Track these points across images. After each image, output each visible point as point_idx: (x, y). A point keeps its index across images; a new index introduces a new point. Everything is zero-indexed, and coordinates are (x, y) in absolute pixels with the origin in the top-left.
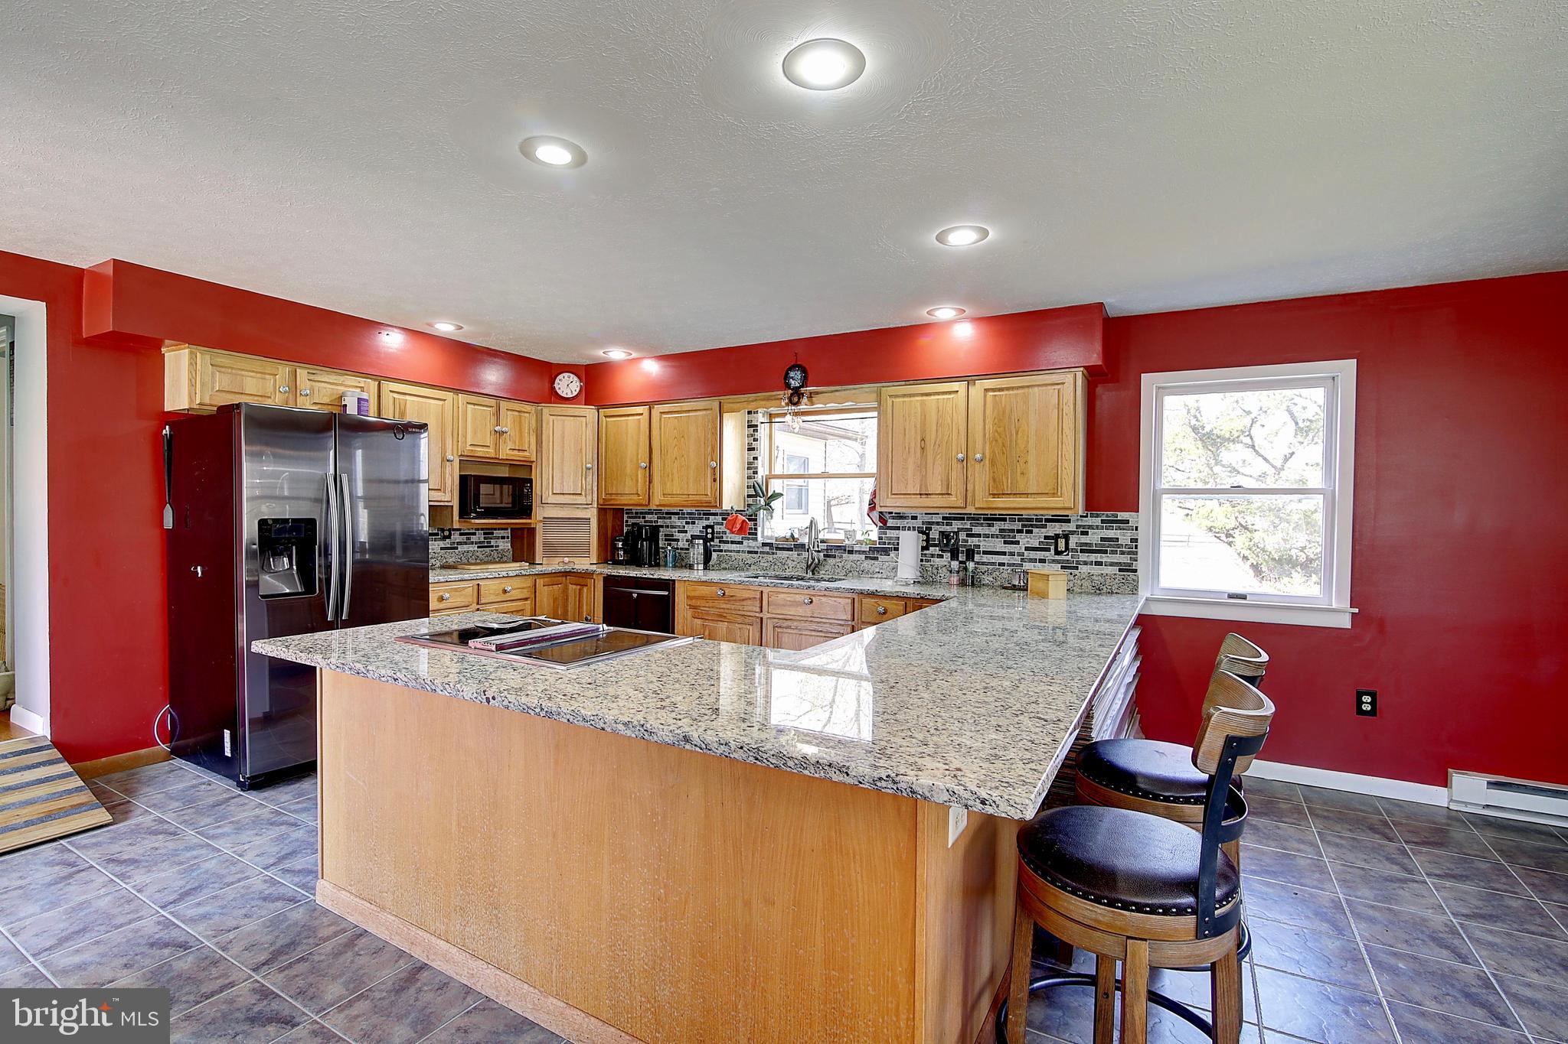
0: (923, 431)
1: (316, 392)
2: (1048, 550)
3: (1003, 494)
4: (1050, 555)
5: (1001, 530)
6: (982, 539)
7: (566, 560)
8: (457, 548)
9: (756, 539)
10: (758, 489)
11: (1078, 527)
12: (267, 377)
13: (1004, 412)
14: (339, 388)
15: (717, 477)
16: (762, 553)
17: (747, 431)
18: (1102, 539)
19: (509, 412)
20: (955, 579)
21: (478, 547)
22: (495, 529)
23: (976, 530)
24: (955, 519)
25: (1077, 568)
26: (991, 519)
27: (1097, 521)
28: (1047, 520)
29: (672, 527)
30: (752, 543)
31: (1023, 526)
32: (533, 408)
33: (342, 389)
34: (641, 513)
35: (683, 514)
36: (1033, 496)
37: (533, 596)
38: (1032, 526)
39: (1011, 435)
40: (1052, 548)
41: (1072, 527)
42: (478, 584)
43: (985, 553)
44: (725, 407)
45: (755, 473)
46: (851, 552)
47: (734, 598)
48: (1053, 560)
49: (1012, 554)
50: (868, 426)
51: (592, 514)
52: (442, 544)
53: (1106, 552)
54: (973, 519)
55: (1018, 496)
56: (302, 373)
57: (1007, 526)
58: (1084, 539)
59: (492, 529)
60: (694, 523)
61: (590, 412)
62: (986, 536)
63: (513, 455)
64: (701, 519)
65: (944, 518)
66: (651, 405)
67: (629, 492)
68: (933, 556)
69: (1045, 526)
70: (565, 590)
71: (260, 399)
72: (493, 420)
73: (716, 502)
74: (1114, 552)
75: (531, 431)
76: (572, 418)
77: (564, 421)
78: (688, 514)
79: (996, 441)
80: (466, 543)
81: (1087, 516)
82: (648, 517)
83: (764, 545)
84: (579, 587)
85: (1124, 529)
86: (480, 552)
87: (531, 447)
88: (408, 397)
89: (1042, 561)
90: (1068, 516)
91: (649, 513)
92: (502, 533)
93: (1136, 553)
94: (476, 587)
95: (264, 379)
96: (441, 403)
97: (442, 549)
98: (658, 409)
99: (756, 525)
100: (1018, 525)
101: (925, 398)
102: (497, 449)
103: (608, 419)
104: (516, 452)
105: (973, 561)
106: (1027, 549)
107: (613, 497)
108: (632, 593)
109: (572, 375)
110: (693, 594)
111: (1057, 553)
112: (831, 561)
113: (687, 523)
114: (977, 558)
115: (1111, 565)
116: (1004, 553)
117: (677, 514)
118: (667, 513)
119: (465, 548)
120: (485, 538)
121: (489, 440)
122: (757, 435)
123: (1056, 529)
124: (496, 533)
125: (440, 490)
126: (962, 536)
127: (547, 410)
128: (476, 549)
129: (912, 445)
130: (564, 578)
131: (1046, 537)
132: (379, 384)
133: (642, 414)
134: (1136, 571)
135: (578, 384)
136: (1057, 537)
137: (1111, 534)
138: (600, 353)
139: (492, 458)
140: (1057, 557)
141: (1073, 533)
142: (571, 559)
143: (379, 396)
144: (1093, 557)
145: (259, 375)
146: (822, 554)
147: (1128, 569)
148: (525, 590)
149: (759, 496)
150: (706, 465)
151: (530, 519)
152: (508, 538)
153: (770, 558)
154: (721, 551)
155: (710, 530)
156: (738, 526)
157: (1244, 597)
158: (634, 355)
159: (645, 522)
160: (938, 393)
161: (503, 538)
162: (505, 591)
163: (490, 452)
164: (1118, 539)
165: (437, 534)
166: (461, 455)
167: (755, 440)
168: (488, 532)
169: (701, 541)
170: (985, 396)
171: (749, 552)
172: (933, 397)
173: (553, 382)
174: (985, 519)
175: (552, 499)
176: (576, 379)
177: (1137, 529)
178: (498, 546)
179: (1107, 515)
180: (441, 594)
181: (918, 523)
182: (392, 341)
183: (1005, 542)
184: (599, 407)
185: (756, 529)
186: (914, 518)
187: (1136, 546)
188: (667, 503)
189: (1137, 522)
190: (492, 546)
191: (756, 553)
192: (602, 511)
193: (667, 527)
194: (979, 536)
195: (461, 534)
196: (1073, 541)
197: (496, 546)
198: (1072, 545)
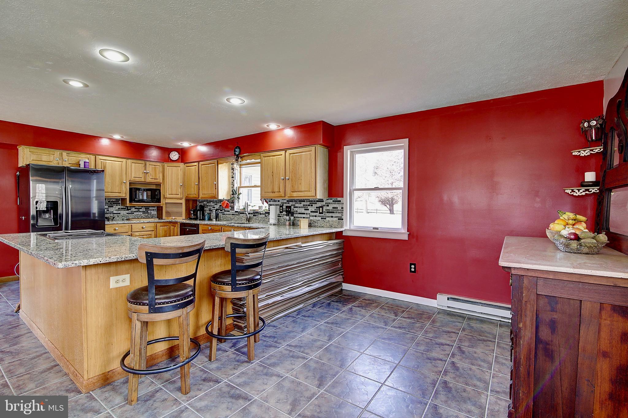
0: (273, 169)
1: (70, 160)
2: (317, 212)
3: (295, 191)
4: (317, 214)
5: (304, 205)
6: (298, 208)
7: (174, 218)
8: (134, 213)
9: (234, 210)
10: (234, 192)
11: (326, 203)
12: (51, 155)
13: (295, 162)
14: (79, 158)
15: (216, 187)
16: (236, 215)
17: (231, 171)
18: (333, 208)
19: (150, 166)
20: (287, 223)
21: (143, 213)
22: (150, 207)
23: (297, 205)
24: (291, 201)
25: (325, 219)
26: (301, 201)
27: (331, 201)
28: (317, 201)
29: (211, 206)
30: (232, 211)
31: (310, 203)
32: (161, 164)
33: (80, 158)
34: (202, 201)
35: (214, 201)
36: (304, 192)
37: (156, 230)
38: (312, 203)
39: (297, 170)
40: (318, 211)
41: (324, 203)
42: (131, 225)
43: (299, 213)
44: (219, 162)
45: (234, 186)
46: (261, 214)
47: (214, 230)
48: (319, 216)
49: (307, 214)
50: (258, 169)
51: (183, 201)
52: (127, 212)
53: (334, 212)
54: (296, 201)
55: (299, 192)
56: (65, 153)
57: (305, 203)
58: (328, 208)
59: (148, 207)
60: (217, 204)
61: (182, 165)
62: (299, 207)
63: (152, 181)
64: (219, 203)
65: (287, 201)
66: (199, 162)
67: (193, 193)
68: (284, 215)
69: (316, 203)
70: (170, 228)
71: (48, 162)
72: (143, 168)
73: (216, 196)
74: (336, 213)
75: (160, 173)
76: (175, 167)
77: (172, 169)
78: (215, 201)
79: (293, 172)
80: (137, 212)
81: (328, 200)
82: (204, 203)
83: (236, 212)
84: (174, 227)
85: (339, 204)
86: (143, 215)
87: (160, 178)
88: (107, 161)
89: (316, 216)
90: (323, 199)
91: (204, 201)
92: (153, 208)
93: (343, 213)
94: (131, 226)
95: (50, 156)
96: (121, 163)
97: (127, 213)
98: (201, 163)
99: (234, 205)
100: (308, 203)
101: (273, 157)
102: (145, 178)
103: (187, 168)
104: (154, 180)
105: (293, 216)
106: (311, 212)
107: (189, 195)
108: (187, 229)
109: (176, 152)
110: (203, 229)
111: (320, 213)
112: (255, 217)
113: (215, 204)
114: (295, 215)
115: (336, 217)
116: (304, 214)
117: (212, 201)
118: (210, 201)
119: (137, 213)
120: (145, 210)
121: (141, 175)
122: (234, 172)
123: (319, 204)
124: (150, 208)
125: (121, 193)
126: (292, 207)
127: (166, 165)
128: (142, 214)
129: (270, 174)
130: (169, 224)
131: (317, 208)
132: (95, 157)
133: (196, 166)
134: (343, 219)
135: (178, 155)
136: (319, 207)
137: (335, 206)
138: (179, 144)
139: (143, 182)
140: (320, 215)
141: (324, 205)
142: (175, 218)
143: (95, 161)
144: (331, 215)
145: (48, 155)
146: (252, 215)
147: (341, 219)
148: (152, 228)
149: (234, 194)
150: (214, 183)
151: (160, 203)
152: (155, 210)
153: (238, 216)
154: (224, 214)
155: (221, 207)
156: (225, 205)
157: (377, 229)
158: (192, 145)
159: (204, 204)
160: (278, 155)
161: (153, 210)
162: (143, 228)
163: (143, 180)
164: (337, 207)
165: (125, 208)
166: (130, 181)
167: (234, 174)
168: (147, 208)
169: (215, 211)
170: (290, 156)
171: (233, 215)
172: (275, 157)
173: (169, 155)
174: (299, 201)
175: (168, 196)
176: (177, 153)
177: (343, 204)
178: (151, 213)
179: (334, 199)
180: (115, 228)
181: (279, 203)
182: (105, 142)
183: (305, 210)
184: (185, 163)
185: (234, 206)
186: (279, 201)
187: (343, 210)
188: (204, 197)
189: (343, 201)
190: (149, 213)
191: (234, 215)
192: (187, 201)
193: (209, 206)
194: (297, 207)
195: (135, 209)
196: (325, 208)
197: (150, 213)
198: (324, 210)
